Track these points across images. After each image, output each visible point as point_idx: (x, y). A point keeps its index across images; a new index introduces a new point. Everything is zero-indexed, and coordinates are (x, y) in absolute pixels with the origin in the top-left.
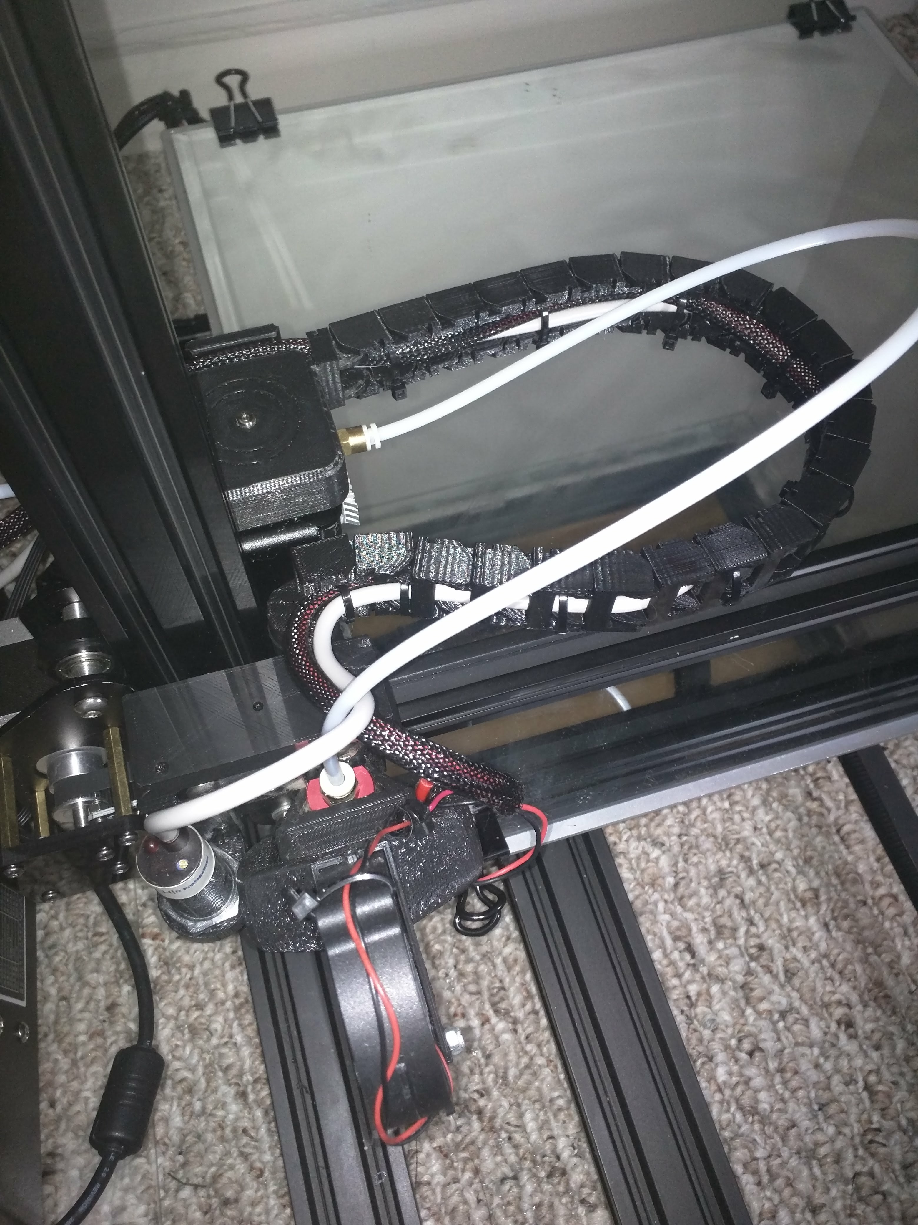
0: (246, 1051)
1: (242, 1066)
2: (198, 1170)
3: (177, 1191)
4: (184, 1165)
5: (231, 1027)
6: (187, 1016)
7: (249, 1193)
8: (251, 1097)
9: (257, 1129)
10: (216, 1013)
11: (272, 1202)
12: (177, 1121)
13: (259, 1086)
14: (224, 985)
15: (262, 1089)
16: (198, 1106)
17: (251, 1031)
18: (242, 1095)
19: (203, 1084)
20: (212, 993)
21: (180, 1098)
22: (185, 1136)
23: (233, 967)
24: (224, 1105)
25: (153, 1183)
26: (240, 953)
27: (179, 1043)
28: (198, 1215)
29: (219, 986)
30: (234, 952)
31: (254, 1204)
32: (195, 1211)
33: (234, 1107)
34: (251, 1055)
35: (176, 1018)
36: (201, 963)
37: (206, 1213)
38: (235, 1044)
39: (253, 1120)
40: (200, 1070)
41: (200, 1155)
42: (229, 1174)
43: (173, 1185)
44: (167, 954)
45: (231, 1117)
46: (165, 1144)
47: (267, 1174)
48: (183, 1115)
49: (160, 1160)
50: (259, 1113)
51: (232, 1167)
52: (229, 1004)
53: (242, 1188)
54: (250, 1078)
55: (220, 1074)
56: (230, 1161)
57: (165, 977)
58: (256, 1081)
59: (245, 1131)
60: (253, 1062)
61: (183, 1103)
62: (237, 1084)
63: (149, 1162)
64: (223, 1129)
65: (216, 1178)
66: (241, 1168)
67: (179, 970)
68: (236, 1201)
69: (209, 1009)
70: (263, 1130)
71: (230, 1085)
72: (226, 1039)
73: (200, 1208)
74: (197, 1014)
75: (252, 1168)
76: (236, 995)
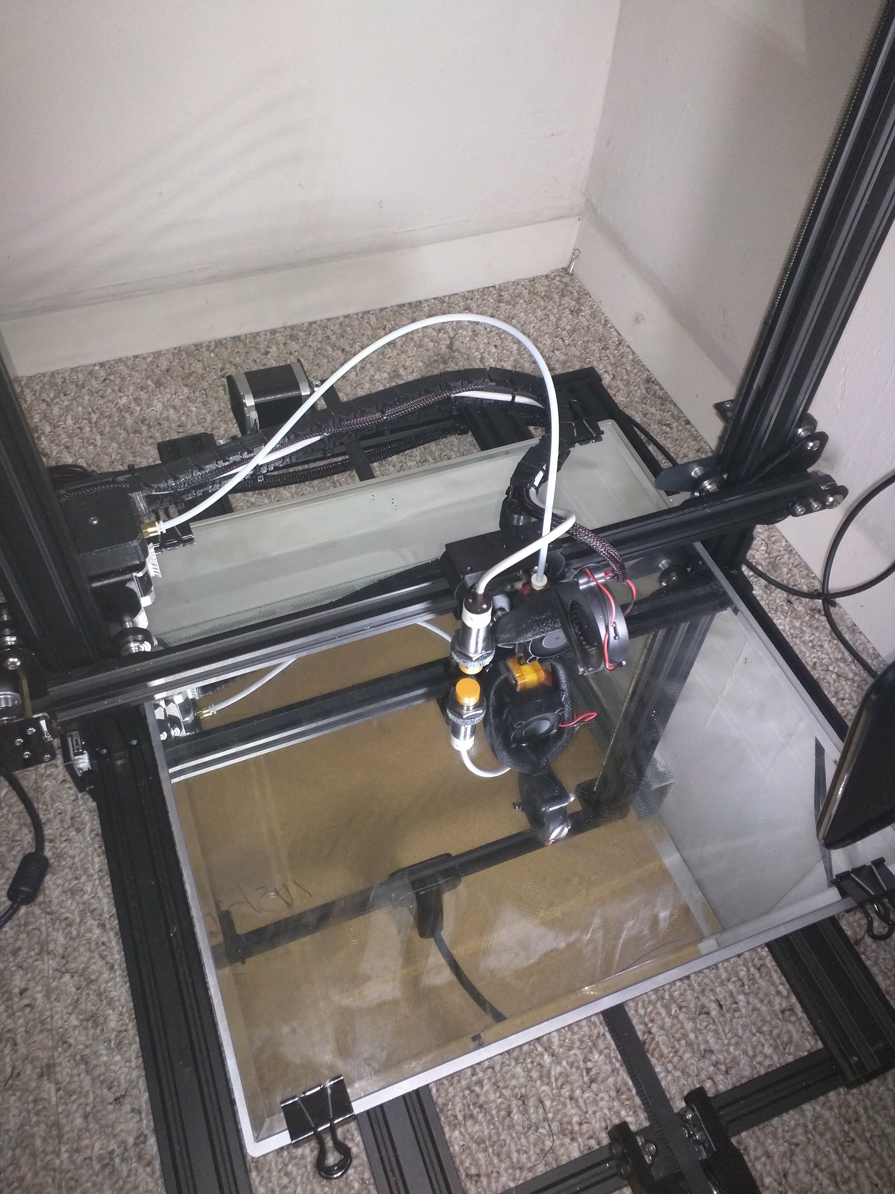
0: (105, 900)
1: (103, 910)
2: (73, 966)
3: (61, 978)
4: (64, 965)
5: (96, 889)
6: (70, 884)
7: (105, 976)
8: (108, 926)
9: (110, 942)
10: (88, 881)
11: (118, 979)
12: (62, 940)
13: (112, 919)
14: (93, 865)
15: (114, 920)
16: (75, 933)
17: (109, 890)
18: (102, 926)
19: (78, 920)
20: (86, 870)
21: (64, 929)
22: (66, 948)
23: (99, 856)
24: (90, 931)
25: (46, 975)
26: (104, 848)
27: (64, 899)
28: (73, 989)
29: (90, 866)
30: (100, 847)
31: (107, 982)
32: (71, 987)
33: (97, 931)
34: (108, 903)
35: (63, 886)
36: (79, 855)
37: (78, 989)
38: (99, 897)
39: (109, 937)
40: (76, 913)
41: (75, 959)
42: (93, 967)
43: (58, 975)
44: (59, 851)
45: (95, 936)
46: (54, 954)
47: (116, 967)
48: (66, 938)
49: (50, 962)
50: (112, 934)
51: (94, 964)
52: (96, 876)
53: (101, 974)
54: (108, 916)
55: (89, 914)
56: (93, 960)
57: (56, 863)
58: (111, 917)
59: (103, 944)
60: (109, 907)
61: (66, 931)
62: (100, 919)
63: (43, 964)
64: (89, 943)
65: (84, 969)
66: (101, 963)
67: (65, 859)
68: (97, 980)
69: (84, 879)
70: (113, 943)
71: (95, 920)
72: (92, 895)
73: (74, 986)
74: (75, 882)
75: (107, 963)
76: (101, 871)
